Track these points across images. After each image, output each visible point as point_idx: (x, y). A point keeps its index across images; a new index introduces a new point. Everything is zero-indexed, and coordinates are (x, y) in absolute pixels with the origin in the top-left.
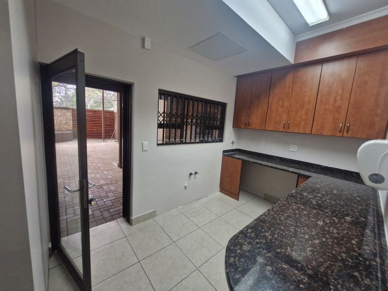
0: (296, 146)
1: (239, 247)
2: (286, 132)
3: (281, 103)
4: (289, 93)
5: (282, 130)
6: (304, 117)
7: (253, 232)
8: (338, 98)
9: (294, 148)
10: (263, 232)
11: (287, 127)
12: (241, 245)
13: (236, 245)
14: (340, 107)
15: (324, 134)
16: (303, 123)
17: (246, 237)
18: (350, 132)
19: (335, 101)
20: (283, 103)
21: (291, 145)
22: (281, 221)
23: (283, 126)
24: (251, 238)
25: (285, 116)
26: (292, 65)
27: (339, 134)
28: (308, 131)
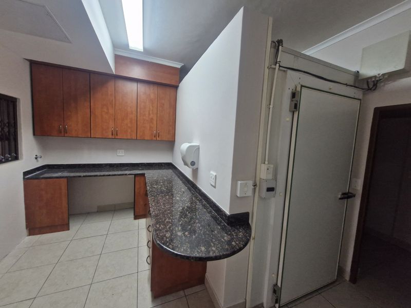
0: (123, 151)
1: (165, 238)
2: (115, 139)
3: (105, 110)
4: (112, 101)
5: (110, 136)
6: (129, 125)
7: (160, 225)
8: (151, 112)
9: (121, 153)
10: (164, 221)
11: (115, 134)
12: (165, 236)
13: (163, 238)
14: (152, 119)
15: (146, 139)
16: (129, 131)
17: (161, 230)
18: (160, 137)
19: (149, 114)
20: (108, 109)
21: (118, 150)
22: (164, 209)
23: (111, 133)
24: (163, 228)
25: (112, 124)
26: (113, 74)
27: (154, 139)
28: (134, 137)
